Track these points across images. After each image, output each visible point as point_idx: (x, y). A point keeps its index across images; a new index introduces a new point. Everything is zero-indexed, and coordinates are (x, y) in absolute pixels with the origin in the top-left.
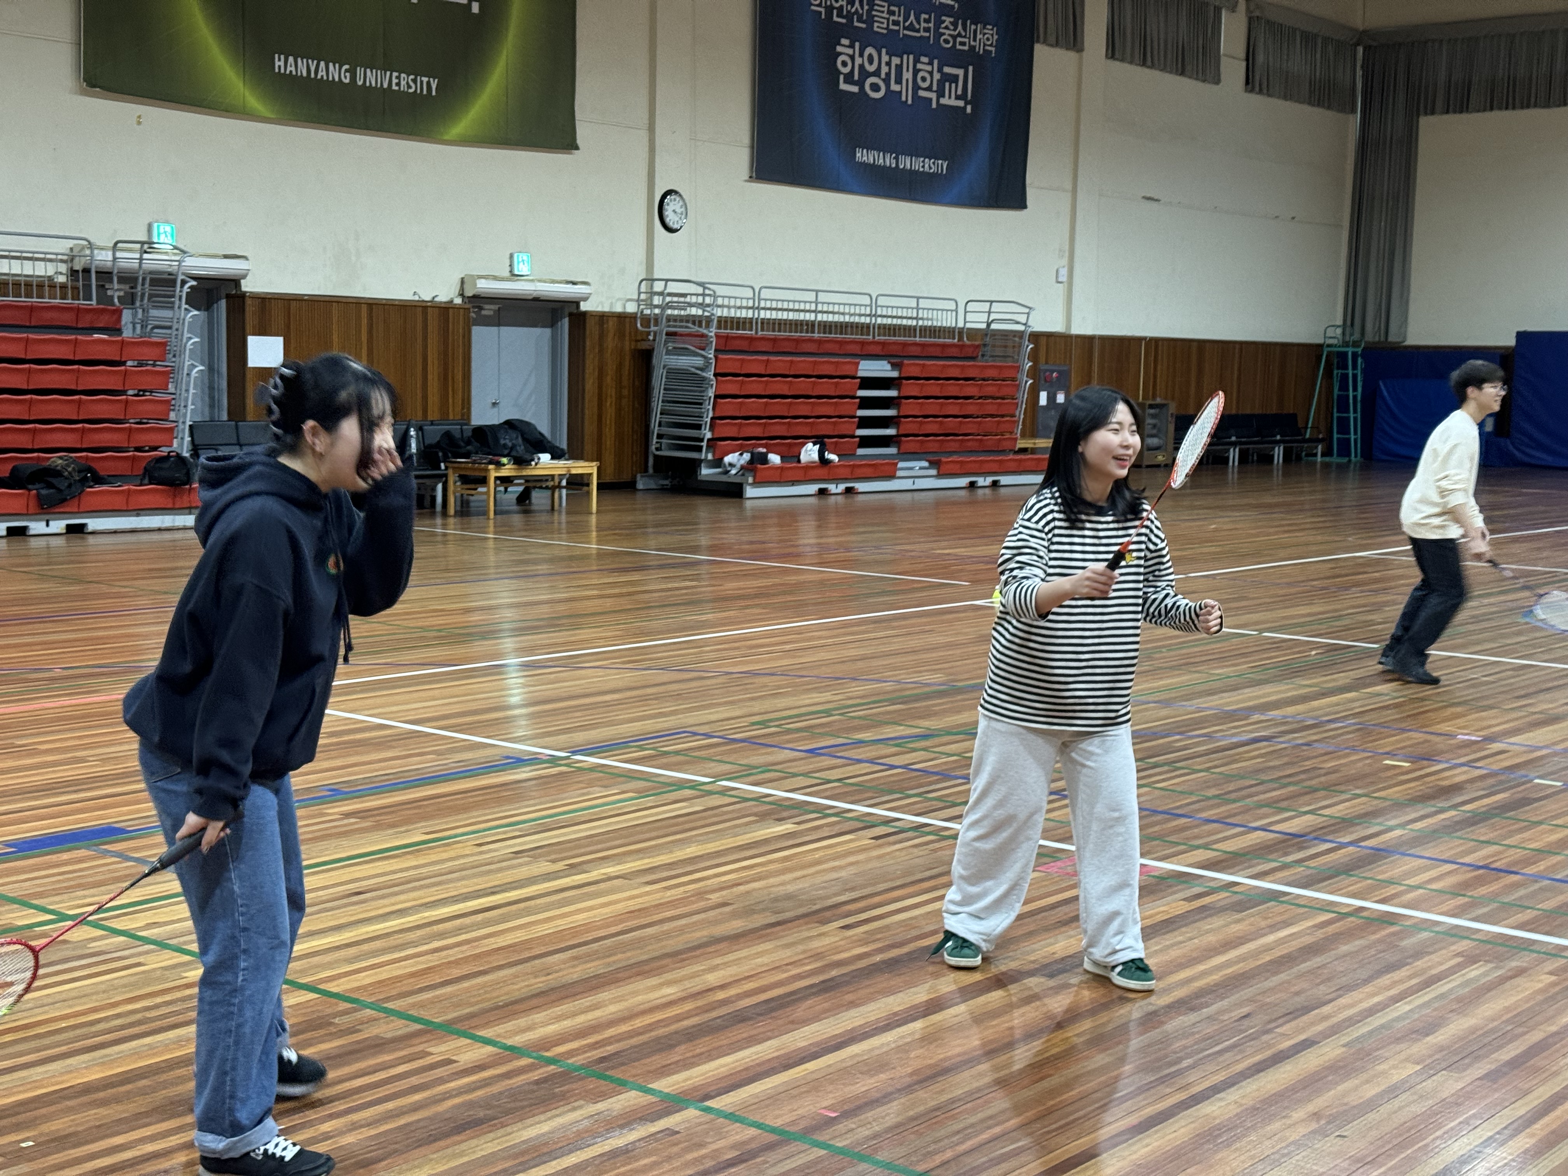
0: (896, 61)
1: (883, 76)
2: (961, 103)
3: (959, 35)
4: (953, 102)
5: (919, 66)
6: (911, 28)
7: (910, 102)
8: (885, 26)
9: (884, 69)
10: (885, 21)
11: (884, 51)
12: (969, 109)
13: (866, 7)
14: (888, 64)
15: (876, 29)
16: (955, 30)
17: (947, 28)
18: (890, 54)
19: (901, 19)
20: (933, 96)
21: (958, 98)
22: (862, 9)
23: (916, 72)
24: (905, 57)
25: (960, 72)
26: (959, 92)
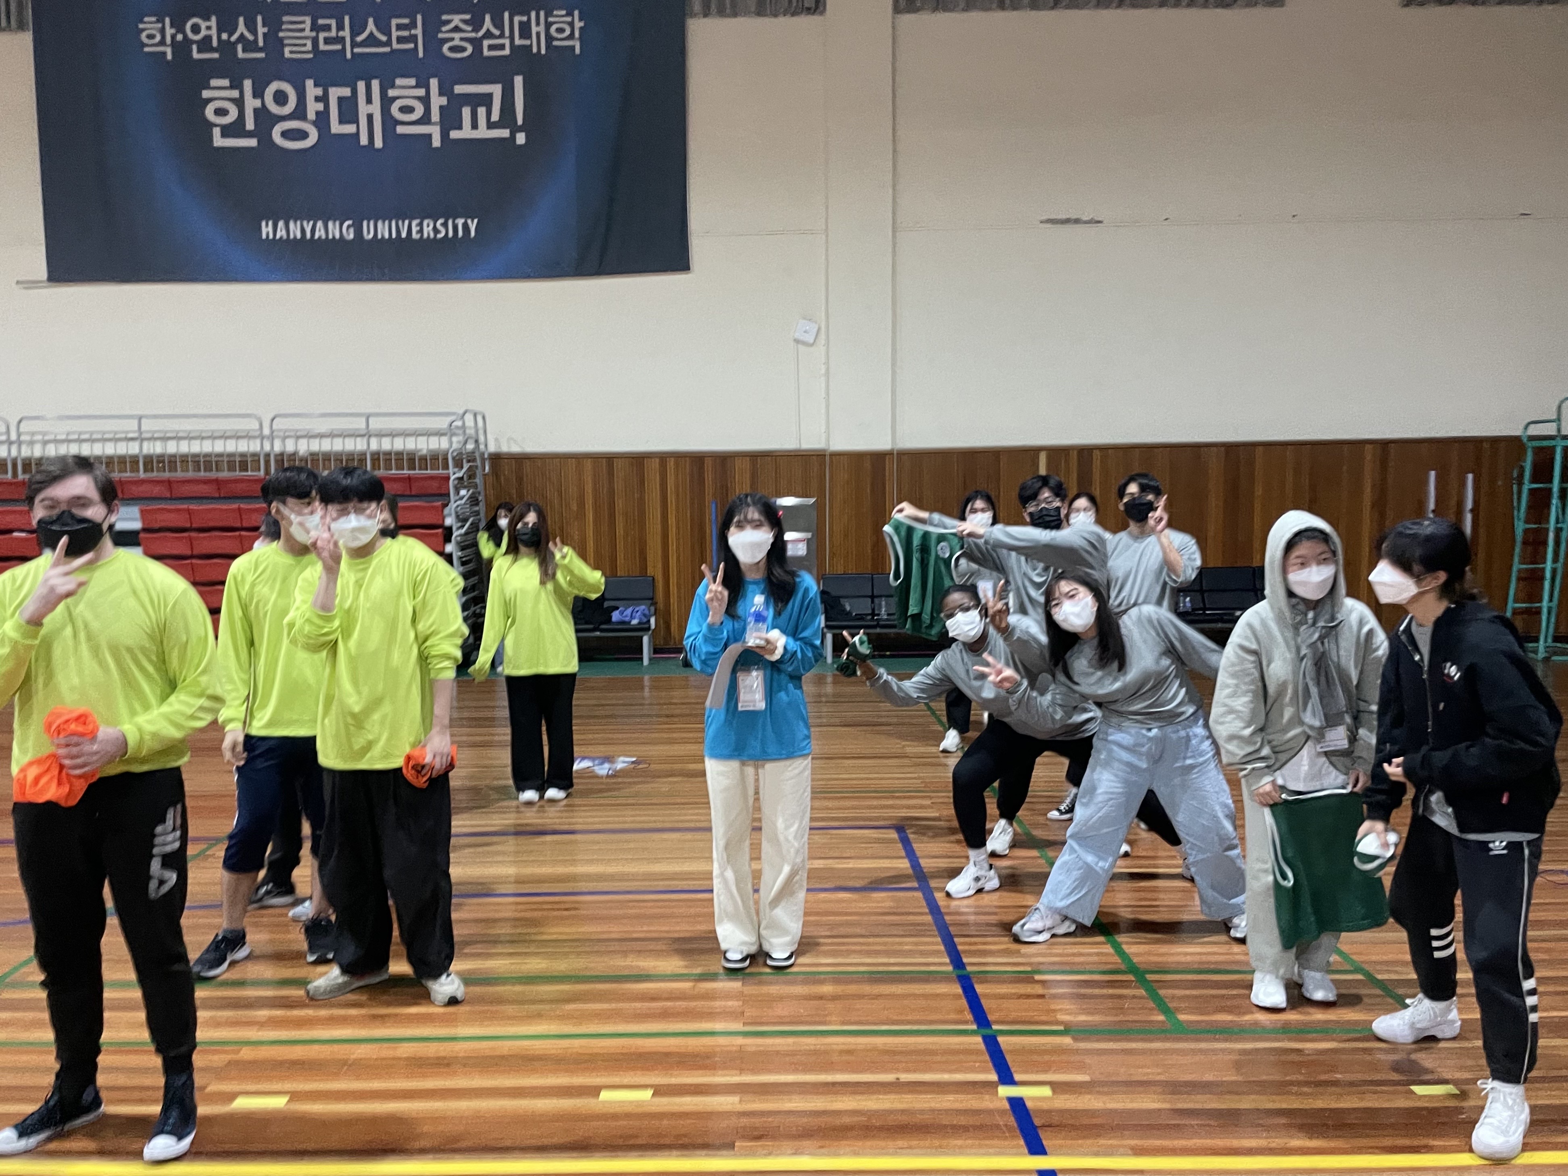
0: (335, 93)
1: (311, 116)
2: (505, 133)
3: (489, 35)
4: (483, 132)
5: (391, 93)
6: (372, 40)
7: (379, 143)
8: (309, 47)
9: (313, 108)
10: (309, 44)
11: (309, 83)
12: (521, 139)
13: (261, 30)
14: (323, 99)
15: (287, 55)
16: (476, 30)
17: (457, 29)
18: (323, 83)
19: (346, 33)
20: (435, 132)
21: (491, 125)
22: (254, 32)
23: (386, 102)
24: (361, 86)
25: (496, 90)
26: (495, 117)
